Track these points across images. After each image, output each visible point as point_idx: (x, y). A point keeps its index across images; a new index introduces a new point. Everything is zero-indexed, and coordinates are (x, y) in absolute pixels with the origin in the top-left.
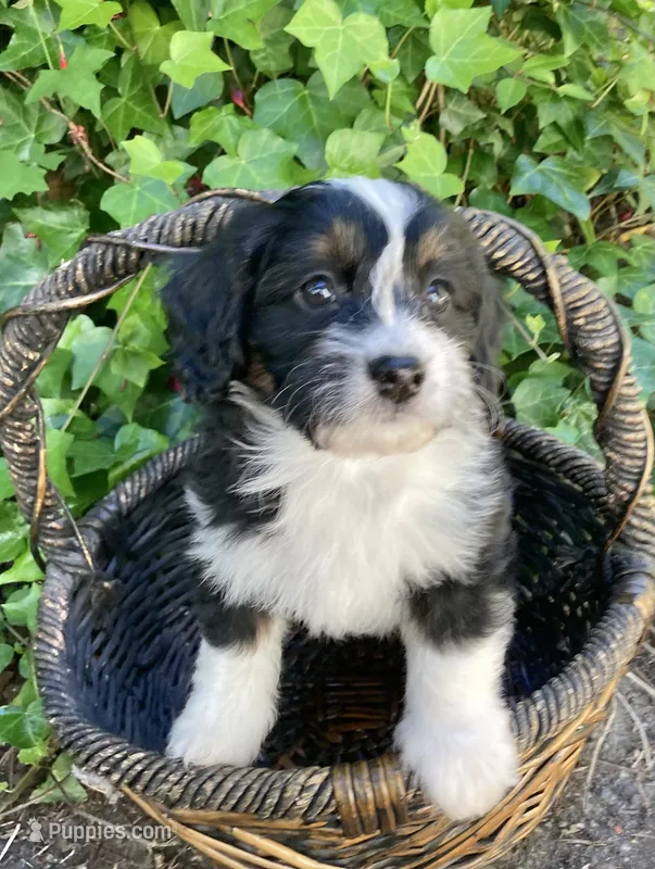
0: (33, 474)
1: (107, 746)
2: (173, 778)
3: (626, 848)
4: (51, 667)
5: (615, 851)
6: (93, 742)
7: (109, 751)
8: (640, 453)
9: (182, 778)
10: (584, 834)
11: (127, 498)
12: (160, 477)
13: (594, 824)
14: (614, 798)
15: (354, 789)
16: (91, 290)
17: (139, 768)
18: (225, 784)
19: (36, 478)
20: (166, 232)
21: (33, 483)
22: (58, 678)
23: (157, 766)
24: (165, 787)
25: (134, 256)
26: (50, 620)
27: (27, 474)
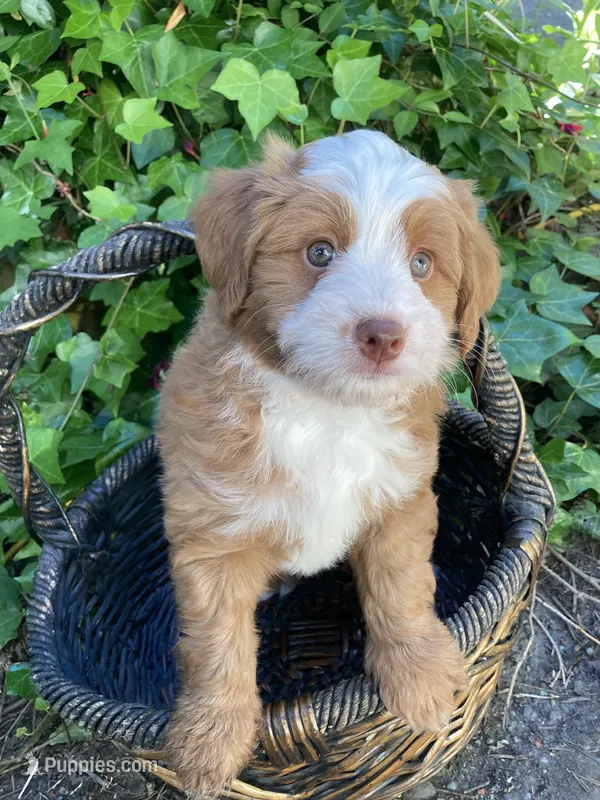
0: (19, 468)
1: (75, 697)
2: (126, 723)
3: (544, 760)
4: (38, 629)
5: (535, 764)
6: (65, 694)
7: (76, 701)
8: (514, 417)
9: (132, 724)
10: (508, 750)
11: (111, 480)
12: (140, 461)
13: (517, 740)
14: (535, 715)
15: (273, 727)
16: (39, 315)
17: (99, 715)
19: (21, 472)
20: (92, 262)
21: (19, 475)
22: (43, 638)
23: (113, 713)
24: (119, 731)
25: (68, 284)
26: (41, 590)
27: (13, 469)
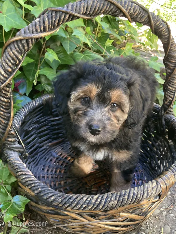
2: (113, 199)
6: (76, 199)
12: (24, 118)
16: (49, 30)
18: (130, 194)
21: (9, 115)
23: (105, 198)
27: (7, 111)
